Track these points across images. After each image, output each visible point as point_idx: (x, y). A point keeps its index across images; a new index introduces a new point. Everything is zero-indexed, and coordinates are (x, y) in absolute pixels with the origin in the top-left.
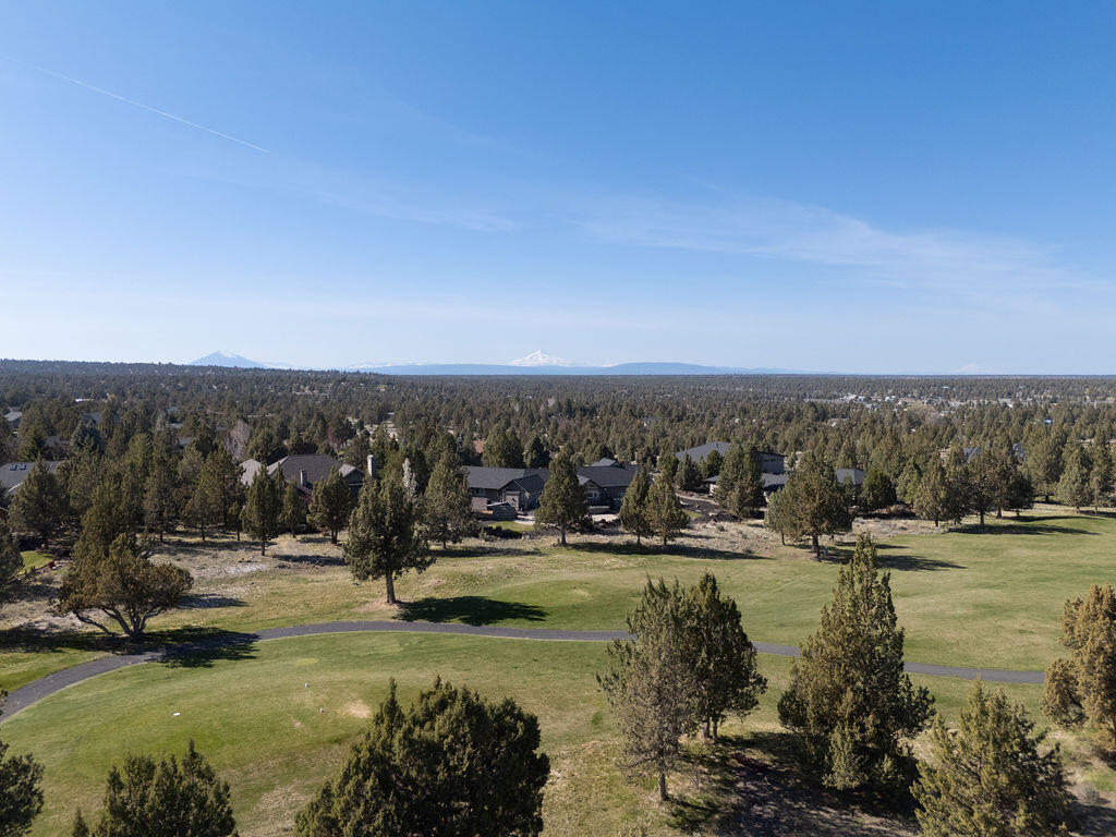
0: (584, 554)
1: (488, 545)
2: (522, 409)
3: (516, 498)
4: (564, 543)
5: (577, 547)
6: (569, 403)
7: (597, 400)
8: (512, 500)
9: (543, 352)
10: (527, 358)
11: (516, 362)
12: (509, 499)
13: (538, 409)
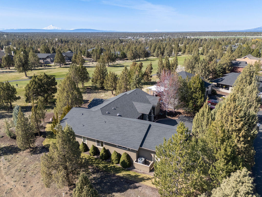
0: (65, 68)
1: (44, 68)
2: (48, 41)
3: (50, 60)
4: (61, 67)
5: (63, 67)
6: (61, 40)
7: (69, 39)
8: (49, 60)
9: (53, 25)
10: (48, 27)
11: (45, 28)
12: (48, 60)
13: (53, 41)
